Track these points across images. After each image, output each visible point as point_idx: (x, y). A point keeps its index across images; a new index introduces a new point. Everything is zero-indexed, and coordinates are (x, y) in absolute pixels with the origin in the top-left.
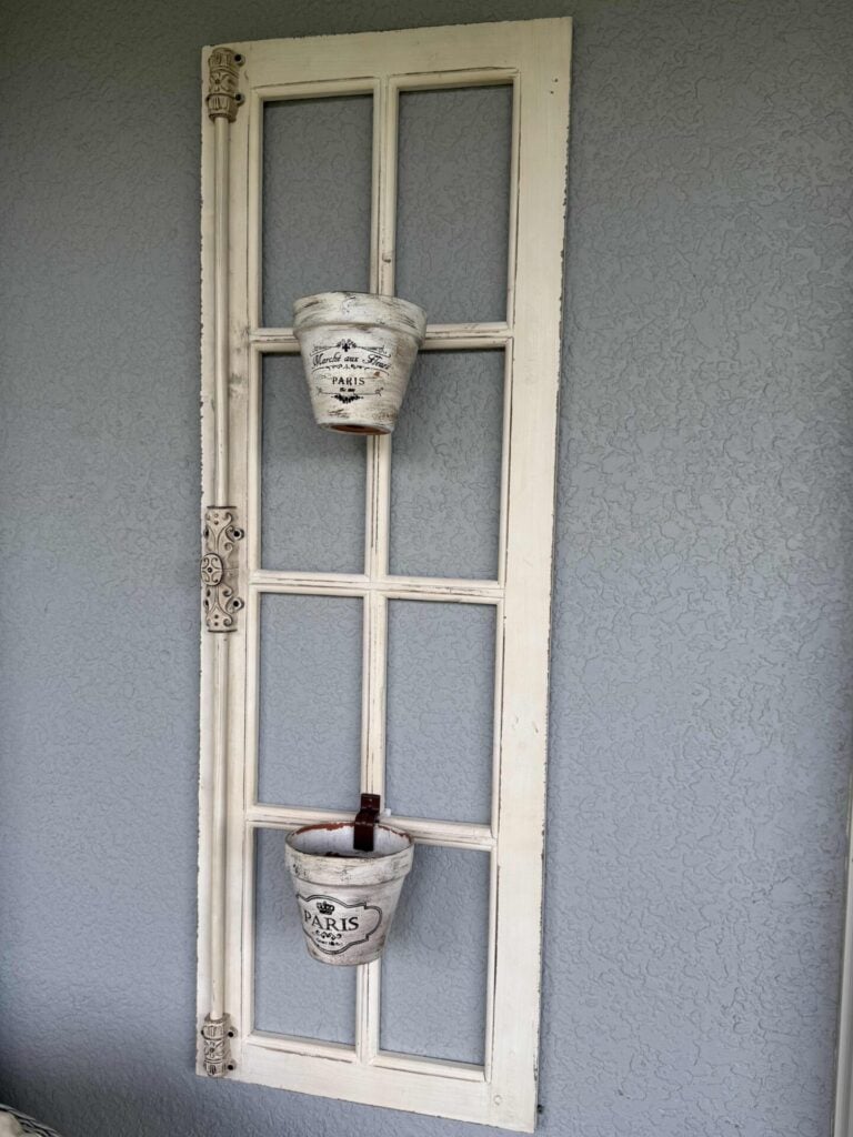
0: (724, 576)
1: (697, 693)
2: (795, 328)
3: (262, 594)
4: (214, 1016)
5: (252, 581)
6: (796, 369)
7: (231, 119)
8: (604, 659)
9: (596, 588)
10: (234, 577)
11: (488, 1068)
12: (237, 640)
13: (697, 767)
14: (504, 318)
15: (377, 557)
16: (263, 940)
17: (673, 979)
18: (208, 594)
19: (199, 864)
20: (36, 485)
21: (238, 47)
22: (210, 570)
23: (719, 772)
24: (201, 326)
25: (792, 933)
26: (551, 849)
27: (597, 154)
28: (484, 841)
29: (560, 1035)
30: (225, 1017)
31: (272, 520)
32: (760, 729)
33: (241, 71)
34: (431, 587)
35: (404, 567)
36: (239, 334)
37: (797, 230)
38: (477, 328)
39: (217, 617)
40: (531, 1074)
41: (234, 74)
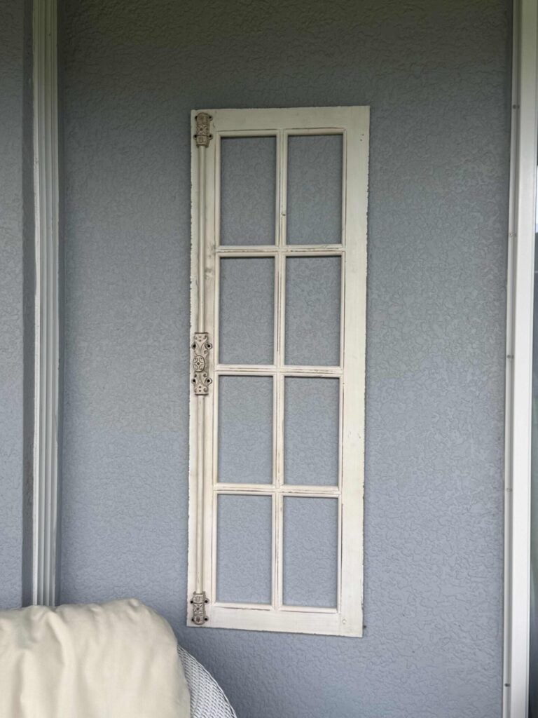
0: (444, 361)
1: (434, 417)
2: (473, 249)
3: (220, 376)
4: (199, 592)
5: (216, 369)
6: (474, 267)
7: (206, 146)
8: (391, 403)
9: (386, 369)
10: (208, 367)
11: (339, 606)
12: (209, 399)
13: (435, 452)
14: (340, 242)
15: (279, 356)
16: (221, 553)
17: (426, 555)
18: (196, 376)
19: (190, 514)
20: (99, 324)
21: (211, 112)
22: (198, 364)
23: (445, 454)
24: (191, 245)
25: (481, 528)
26: (366, 496)
27: (381, 168)
28: (335, 493)
29: (373, 589)
30: (203, 593)
31: (225, 339)
32: (462, 432)
33: (211, 123)
34: (307, 370)
35: (292, 361)
36: (210, 248)
37: (473, 205)
38: (328, 247)
39: (200, 387)
40: (360, 607)
41: (208, 125)
